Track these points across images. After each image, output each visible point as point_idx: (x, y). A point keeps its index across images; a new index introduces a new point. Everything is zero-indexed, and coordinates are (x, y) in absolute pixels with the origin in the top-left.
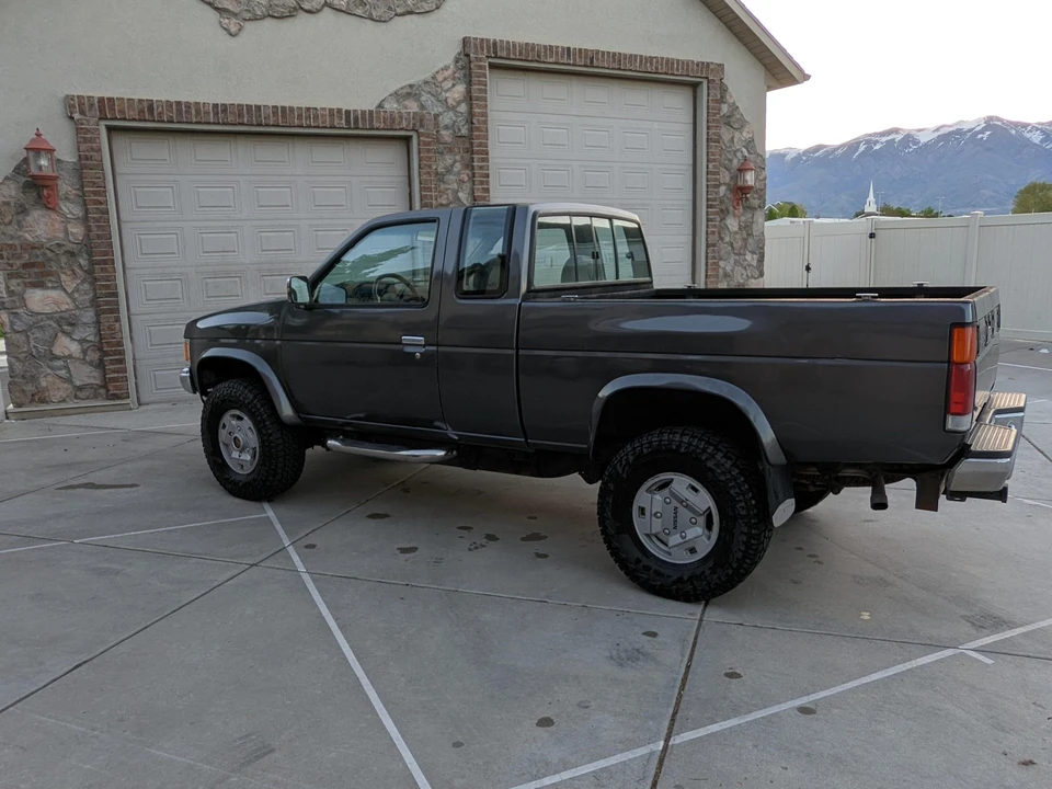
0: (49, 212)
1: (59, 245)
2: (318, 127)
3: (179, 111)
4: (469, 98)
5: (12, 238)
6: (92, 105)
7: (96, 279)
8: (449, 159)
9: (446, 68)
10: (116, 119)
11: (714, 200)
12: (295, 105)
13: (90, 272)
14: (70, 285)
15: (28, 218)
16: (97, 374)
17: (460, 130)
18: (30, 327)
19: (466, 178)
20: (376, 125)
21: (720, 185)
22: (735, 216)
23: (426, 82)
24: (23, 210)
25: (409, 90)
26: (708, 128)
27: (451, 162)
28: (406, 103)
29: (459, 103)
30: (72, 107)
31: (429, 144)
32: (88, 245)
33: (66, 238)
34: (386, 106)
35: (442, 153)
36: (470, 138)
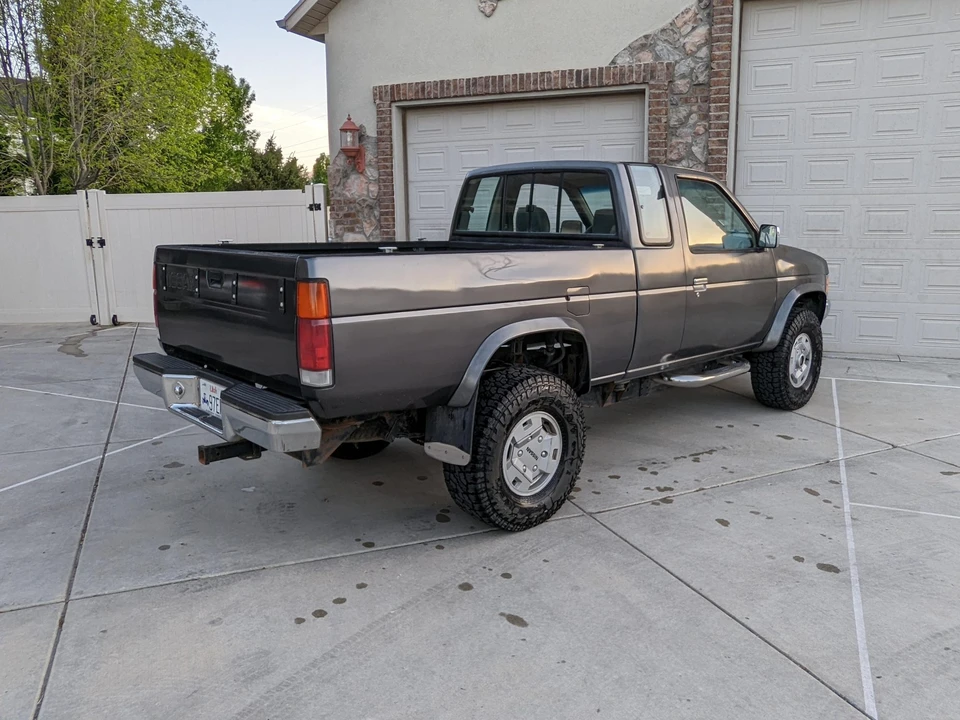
0: (361, 175)
1: (364, 201)
2: (551, 90)
3: (442, 88)
4: (710, 41)
5: (340, 195)
6: (387, 92)
7: (382, 227)
8: (683, 111)
9: (687, 11)
10: (400, 101)
12: (532, 71)
13: (379, 221)
14: (368, 230)
15: (349, 181)
17: (697, 77)
19: (701, 130)
20: (605, 82)
23: (663, 30)
24: (346, 176)
25: (644, 41)
27: (686, 113)
28: (640, 55)
29: (699, 48)
30: (375, 95)
31: (659, 96)
32: (378, 199)
33: (368, 196)
34: (618, 62)
35: (677, 105)
36: (708, 85)
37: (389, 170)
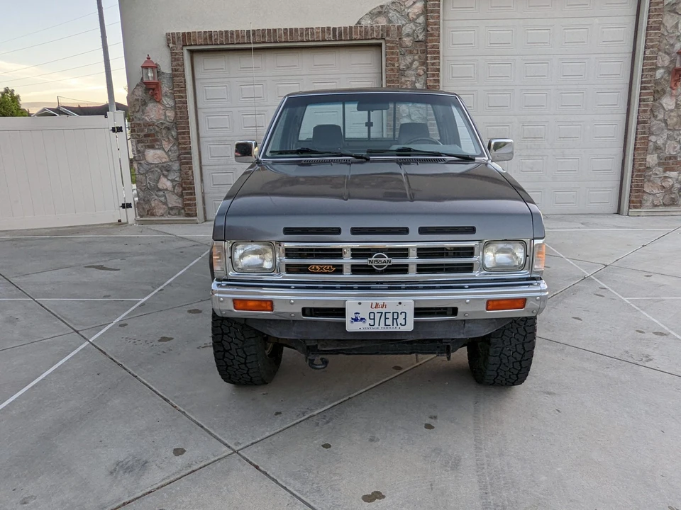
0: (158, 104)
1: (162, 124)
2: (314, 41)
3: (226, 36)
4: (425, 12)
5: (139, 119)
6: (179, 38)
7: (179, 144)
8: (409, 59)
10: (191, 45)
11: (649, 82)
12: (298, 26)
13: (177, 139)
14: (167, 147)
15: (147, 108)
16: (180, 201)
17: (417, 36)
18: (147, 172)
19: (422, 72)
20: (354, 37)
21: (658, 68)
22: (671, 95)
23: (393, 3)
24: (145, 104)
25: (380, 10)
26: (649, 18)
27: (410, 61)
28: (377, 19)
29: (418, 16)
30: (168, 40)
31: (392, 48)
32: (175, 122)
33: (165, 119)
34: (362, 23)
35: (404, 55)
36: (425, 42)
37: (184, 99)
